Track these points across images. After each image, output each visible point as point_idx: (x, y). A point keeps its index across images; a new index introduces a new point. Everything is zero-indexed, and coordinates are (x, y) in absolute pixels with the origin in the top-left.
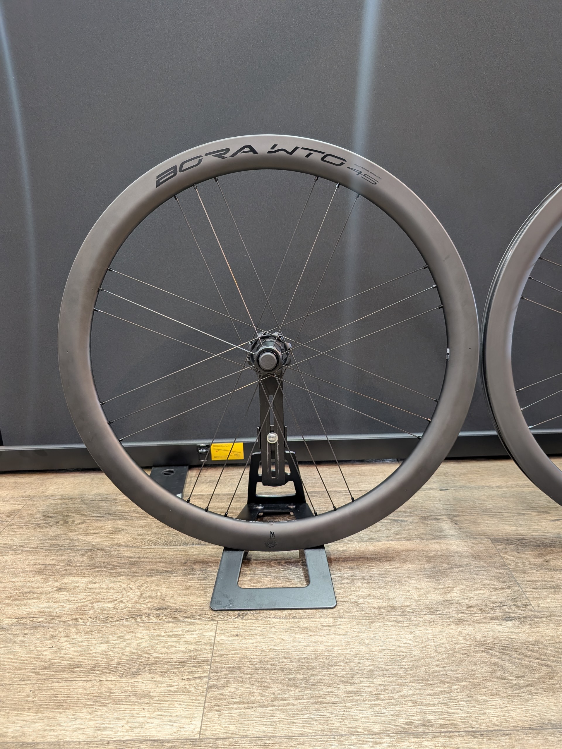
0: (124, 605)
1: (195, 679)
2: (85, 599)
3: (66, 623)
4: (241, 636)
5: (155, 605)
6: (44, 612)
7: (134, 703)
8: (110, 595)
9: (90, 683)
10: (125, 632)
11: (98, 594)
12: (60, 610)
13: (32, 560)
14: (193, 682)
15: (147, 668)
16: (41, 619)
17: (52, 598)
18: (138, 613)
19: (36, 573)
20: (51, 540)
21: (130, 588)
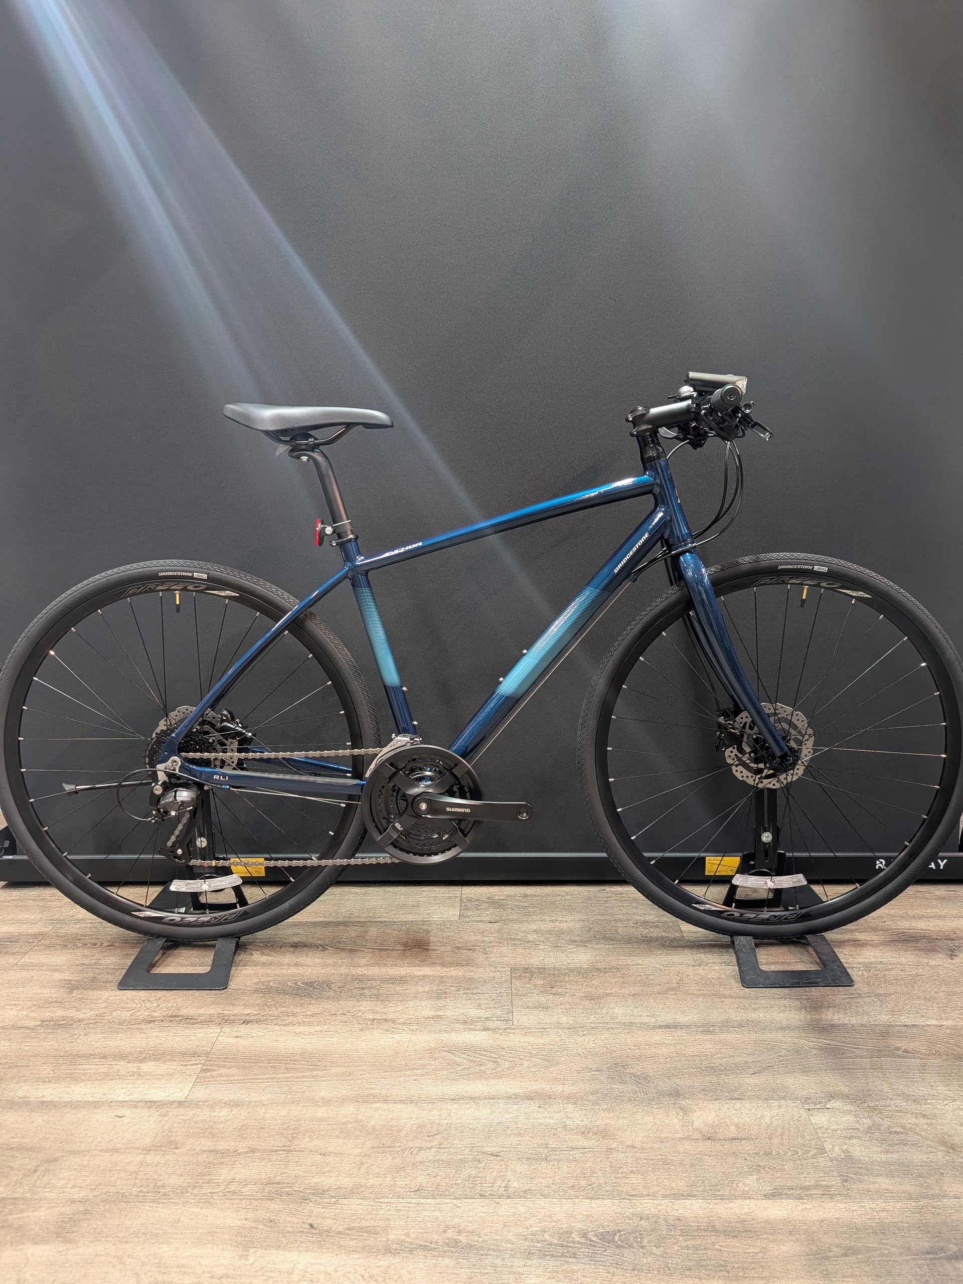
0: (141, 1013)
1: (192, 1065)
2: (105, 1008)
3: (86, 1026)
4: (241, 1037)
5: (170, 1014)
6: (67, 1017)
7: (137, 1079)
8: (129, 1005)
9: (102, 1066)
10: (138, 1033)
11: (118, 1004)
12: (81, 1016)
13: (57, 976)
14: (189, 1067)
15: (152, 1057)
16: (64, 1022)
17: (75, 1007)
18: (153, 1019)
19: (61, 987)
20: (77, 960)
21: (149, 1000)
